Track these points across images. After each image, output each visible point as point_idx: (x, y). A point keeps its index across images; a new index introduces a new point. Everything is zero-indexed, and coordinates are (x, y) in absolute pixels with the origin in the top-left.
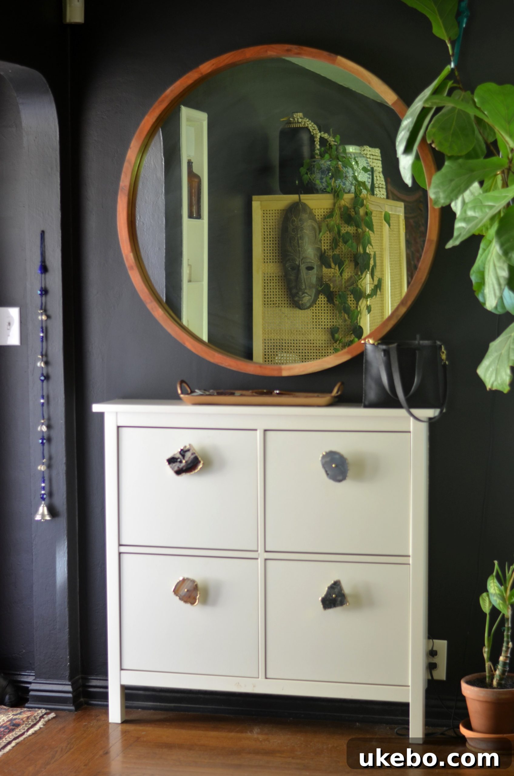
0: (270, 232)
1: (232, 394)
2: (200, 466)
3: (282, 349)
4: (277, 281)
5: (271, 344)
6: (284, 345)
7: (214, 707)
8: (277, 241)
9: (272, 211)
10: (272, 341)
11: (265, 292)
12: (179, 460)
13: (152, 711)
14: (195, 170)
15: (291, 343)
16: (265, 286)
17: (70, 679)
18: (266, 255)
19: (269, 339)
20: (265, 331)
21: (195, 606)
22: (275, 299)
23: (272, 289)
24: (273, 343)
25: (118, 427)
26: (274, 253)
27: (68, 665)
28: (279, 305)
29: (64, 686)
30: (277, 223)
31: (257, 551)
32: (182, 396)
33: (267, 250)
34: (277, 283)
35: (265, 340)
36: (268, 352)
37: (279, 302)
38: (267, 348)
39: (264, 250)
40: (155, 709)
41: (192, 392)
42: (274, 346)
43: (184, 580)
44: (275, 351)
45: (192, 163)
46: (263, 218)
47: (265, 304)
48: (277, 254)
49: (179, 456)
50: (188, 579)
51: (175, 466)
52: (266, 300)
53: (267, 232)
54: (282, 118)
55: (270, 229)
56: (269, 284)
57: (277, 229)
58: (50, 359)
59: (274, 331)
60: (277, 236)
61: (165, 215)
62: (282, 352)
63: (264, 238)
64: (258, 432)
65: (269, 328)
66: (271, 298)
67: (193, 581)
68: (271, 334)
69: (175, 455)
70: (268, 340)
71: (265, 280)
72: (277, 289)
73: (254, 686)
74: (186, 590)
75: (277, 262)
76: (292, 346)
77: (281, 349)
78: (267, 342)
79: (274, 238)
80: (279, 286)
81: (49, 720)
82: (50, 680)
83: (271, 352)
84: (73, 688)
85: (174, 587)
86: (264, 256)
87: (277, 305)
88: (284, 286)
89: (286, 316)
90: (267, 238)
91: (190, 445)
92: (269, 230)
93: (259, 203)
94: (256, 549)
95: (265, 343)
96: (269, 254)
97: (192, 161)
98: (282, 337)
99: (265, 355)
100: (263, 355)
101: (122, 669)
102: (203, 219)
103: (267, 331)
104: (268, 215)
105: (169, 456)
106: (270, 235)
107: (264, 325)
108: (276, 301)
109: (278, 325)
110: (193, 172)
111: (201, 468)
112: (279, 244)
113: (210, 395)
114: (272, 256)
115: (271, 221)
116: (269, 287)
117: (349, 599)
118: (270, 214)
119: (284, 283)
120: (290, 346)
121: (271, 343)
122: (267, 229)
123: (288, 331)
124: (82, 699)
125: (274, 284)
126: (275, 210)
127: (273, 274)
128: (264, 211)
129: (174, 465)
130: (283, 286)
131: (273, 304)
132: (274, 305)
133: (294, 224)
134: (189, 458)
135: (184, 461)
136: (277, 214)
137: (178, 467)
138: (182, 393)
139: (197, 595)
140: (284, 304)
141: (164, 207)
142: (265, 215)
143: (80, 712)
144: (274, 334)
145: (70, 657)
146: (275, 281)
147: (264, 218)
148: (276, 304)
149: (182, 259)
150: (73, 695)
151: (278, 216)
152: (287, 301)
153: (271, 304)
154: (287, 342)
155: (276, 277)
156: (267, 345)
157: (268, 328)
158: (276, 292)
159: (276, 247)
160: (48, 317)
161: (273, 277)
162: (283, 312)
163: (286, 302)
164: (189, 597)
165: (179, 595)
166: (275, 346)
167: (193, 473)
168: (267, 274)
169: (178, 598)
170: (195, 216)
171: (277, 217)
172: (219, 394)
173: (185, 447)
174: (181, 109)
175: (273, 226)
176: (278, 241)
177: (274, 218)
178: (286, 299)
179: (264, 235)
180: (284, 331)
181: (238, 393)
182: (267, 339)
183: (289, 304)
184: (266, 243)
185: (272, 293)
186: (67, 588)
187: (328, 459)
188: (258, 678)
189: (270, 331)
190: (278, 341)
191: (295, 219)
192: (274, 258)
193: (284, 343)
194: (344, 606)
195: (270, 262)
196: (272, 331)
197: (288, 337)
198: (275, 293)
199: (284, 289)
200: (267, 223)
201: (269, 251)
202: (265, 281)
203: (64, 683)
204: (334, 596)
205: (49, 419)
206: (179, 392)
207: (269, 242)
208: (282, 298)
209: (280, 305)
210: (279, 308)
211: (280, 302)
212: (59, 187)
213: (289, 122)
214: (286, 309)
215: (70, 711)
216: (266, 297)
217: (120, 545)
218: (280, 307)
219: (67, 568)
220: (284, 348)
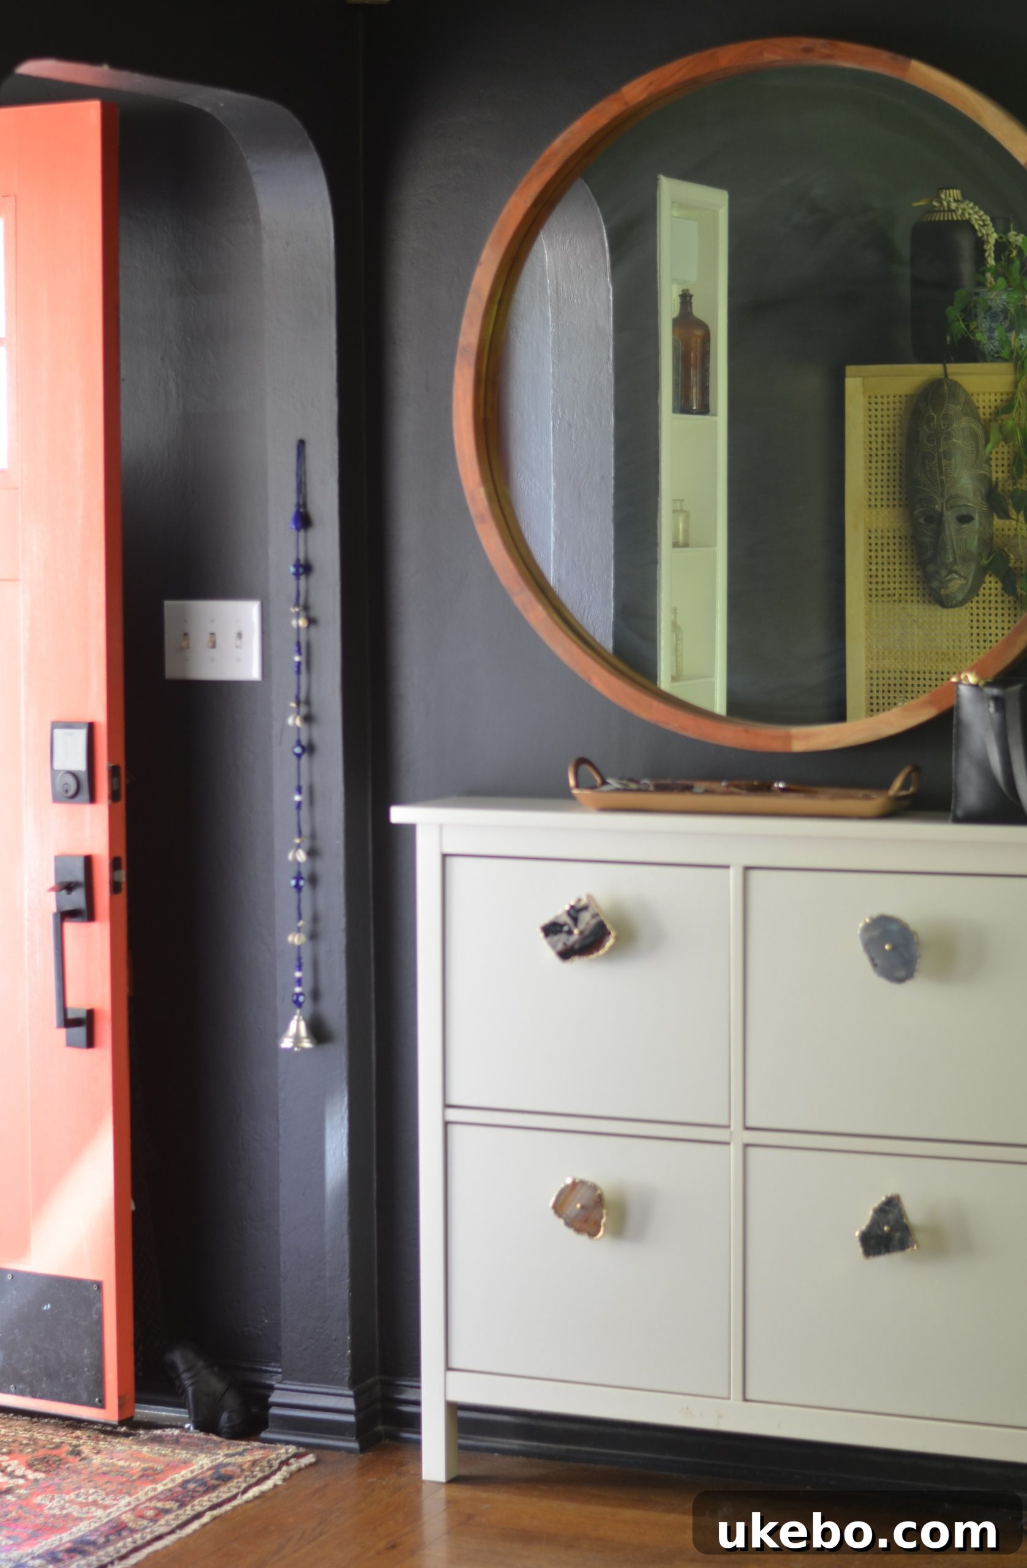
0: (883, 442)
1: (688, 789)
2: (610, 942)
3: (907, 692)
4: (895, 547)
5: (884, 682)
6: (910, 682)
7: (649, 1455)
8: (898, 461)
9: (888, 397)
10: (886, 675)
11: (871, 570)
12: (566, 928)
13: (521, 1459)
14: (698, 311)
15: (924, 679)
16: (871, 557)
17: (354, 1383)
18: (873, 490)
19: (880, 671)
20: (871, 652)
21: (597, 1240)
22: (892, 586)
23: (886, 564)
24: (886, 679)
25: (444, 856)
26: (891, 488)
27: (347, 1354)
28: (901, 597)
29: (339, 1398)
30: (898, 424)
31: (728, 1127)
32: (575, 792)
33: (876, 480)
34: (897, 551)
35: (871, 672)
36: (878, 697)
37: (900, 591)
38: (875, 690)
39: (870, 480)
40: (526, 1454)
41: (604, 783)
42: (889, 685)
43: (575, 1185)
44: (891, 695)
45: (691, 296)
46: (868, 412)
47: (871, 596)
48: (897, 489)
49: (566, 919)
50: (583, 1183)
51: (558, 940)
52: (873, 586)
53: (877, 442)
54: (916, 201)
55: (883, 436)
56: (880, 554)
57: (897, 437)
58: (316, 709)
59: (890, 653)
60: (897, 452)
61: (613, 407)
62: (907, 697)
63: (871, 455)
64: (731, 871)
65: (880, 647)
66: (883, 583)
67: (594, 1188)
68: (884, 659)
69: (557, 917)
70: (877, 672)
71: (870, 544)
72: (897, 564)
73: (720, 1417)
74: (578, 1206)
75: (897, 506)
76: (927, 684)
77: (904, 692)
78: (875, 675)
79: (892, 455)
80: (900, 557)
81: (300, 1470)
82: (312, 1384)
83: (883, 697)
84: (357, 1403)
85: (553, 1199)
86: (870, 493)
87: (896, 598)
88: (912, 557)
89: (914, 620)
90: (877, 455)
91: (589, 897)
92: (880, 439)
93: (859, 380)
94: (725, 1122)
95: (872, 678)
96: (879, 489)
97: (691, 292)
98: (906, 667)
99: (872, 704)
100: (866, 704)
101: (448, 1368)
102: (715, 415)
103: (875, 651)
104: (879, 407)
105: (547, 919)
106: (883, 449)
107: (869, 641)
108: (895, 589)
109: (898, 640)
110: (694, 317)
111: (612, 947)
112: (901, 467)
113: (639, 790)
114: (885, 494)
115: (885, 419)
116: (880, 560)
117: (918, 1236)
118: (882, 403)
119: (912, 551)
120: (922, 686)
121: (883, 678)
122: (876, 436)
123: (919, 653)
124: (380, 1428)
125: (891, 553)
126: (894, 397)
127: (888, 531)
128: (870, 397)
129: (556, 938)
130: (909, 557)
131: (889, 595)
132: (889, 599)
133: (932, 424)
134: (588, 924)
135: (576, 932)
136: (898, 405)
137: (565, 944)
138: (577, 786)
139: (602, 1217)
140: (912, 595)
141: (613, 391)
142: (873, 406)
143: (369, 1455)
144: (889, 659)
145: (352, 1338)
146: (891, 547)
147: (871, 413)
148: (894, 595)
149: (659, 499)
150: (356, 1418)
151: (900, 409)
152: (918, 589)
153: (883, 596)
154: (916, 676)
155: (894, 537)
156: (875, 682)
157: (877, 647)
158: (895, 570)
159: (894, 474)
160: (311, 621)
161: (888, 538)
162: (908, 614)
163: (915, 592)
164: (586, 1221)
165: (564, 1216)
166: (892, 686)
167: (593, 956)
168: (876, 531)
169: (561, 1222)
170: (694, 408)
171: (897, 411)
172: (661, 788)
173: (579, 900)
174: (658, 182)
175: (889, 429)
176: (901, 461)
177: (891, 412)
178: (915, 585)
179: (871, 449)
180: (911, 654)
181: (700, 786)
182: (875, 671)
183: (921, 595)
184: (873, 465)
185: (885, 573)
186: (347, 1192)
187: (875, 933)
188: (729, 1398)
189: (881, 653)
190: (898, 675)
191: (933, 414)
192: (891, 497)
193: (910, 679)
194: (908, 1251)
195: (882, 506)
196: (887, 653)
197: (919, 666)
198: (891, 573)
199: (912, 563)
200: (876, 423)
201: (879, 483)
202: (870, 547)
203: (340, 1392)
204: (886, 1228)
205: (313, 836)
206: (572, 782)
207: (879, 464)
208: (906, 582)
209: (903, 597)
210: (901, 605)
211: (903, 592)
212: (334, 347)
213: (932, 210)
214: (915, 606)
215: (349, 1451)
216: (874, 580)
217: (447, 1106)
218: (903, 602)
219: (347, 1150)
220: (909, 689)
